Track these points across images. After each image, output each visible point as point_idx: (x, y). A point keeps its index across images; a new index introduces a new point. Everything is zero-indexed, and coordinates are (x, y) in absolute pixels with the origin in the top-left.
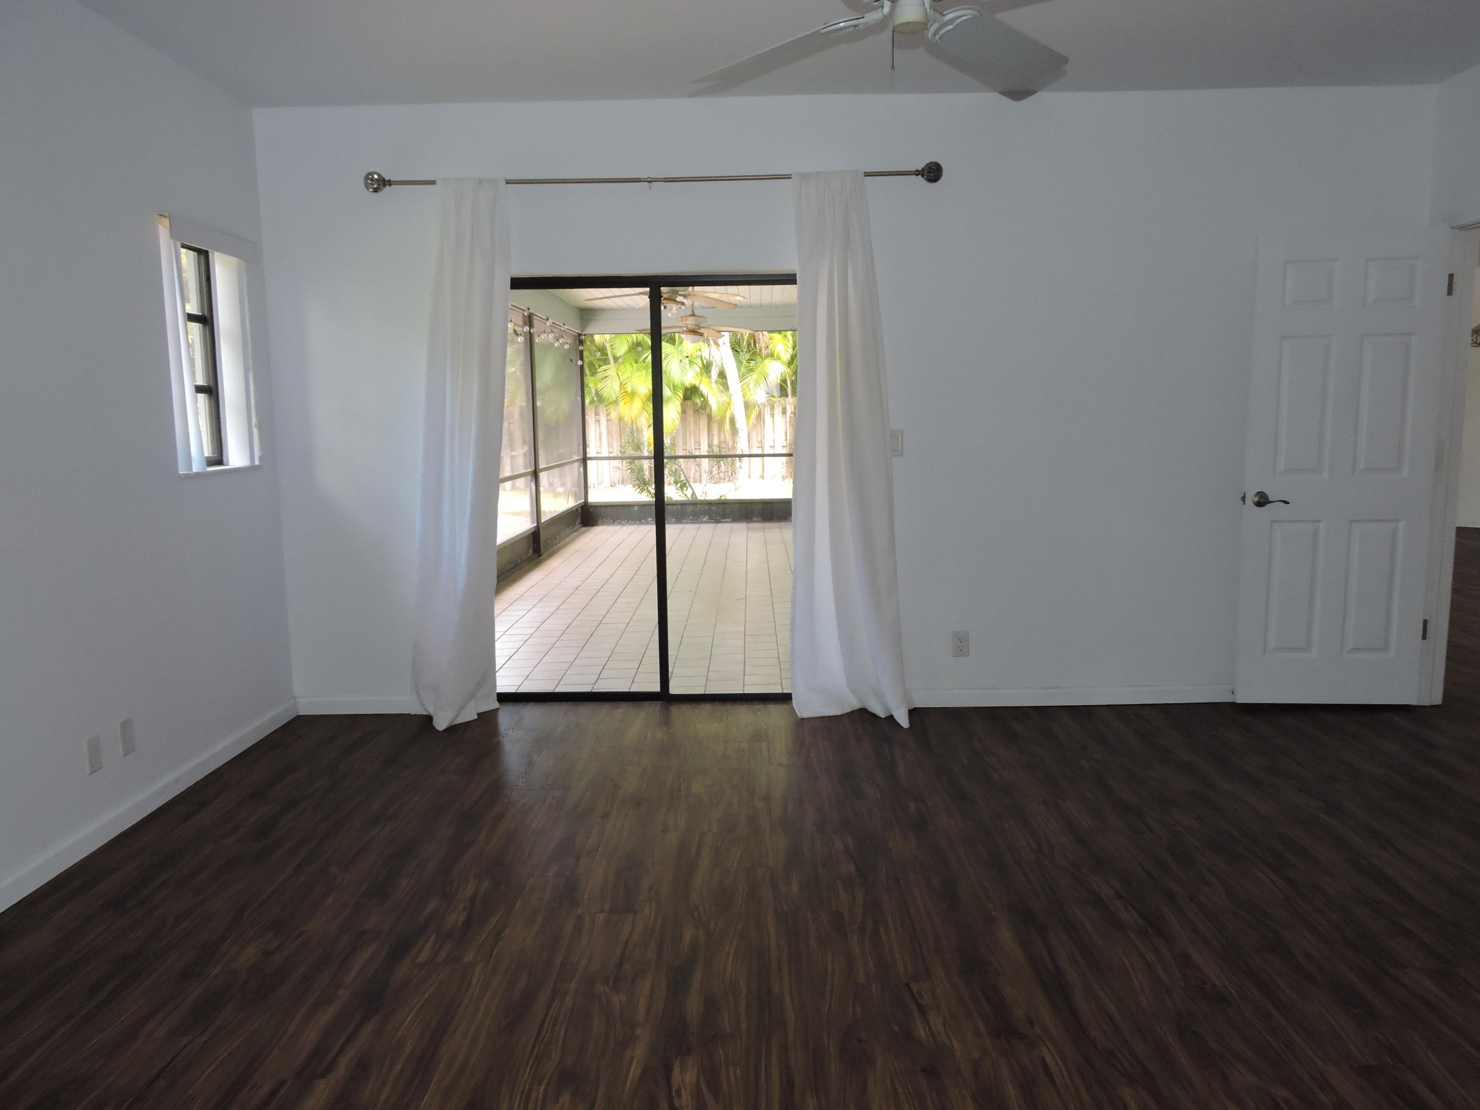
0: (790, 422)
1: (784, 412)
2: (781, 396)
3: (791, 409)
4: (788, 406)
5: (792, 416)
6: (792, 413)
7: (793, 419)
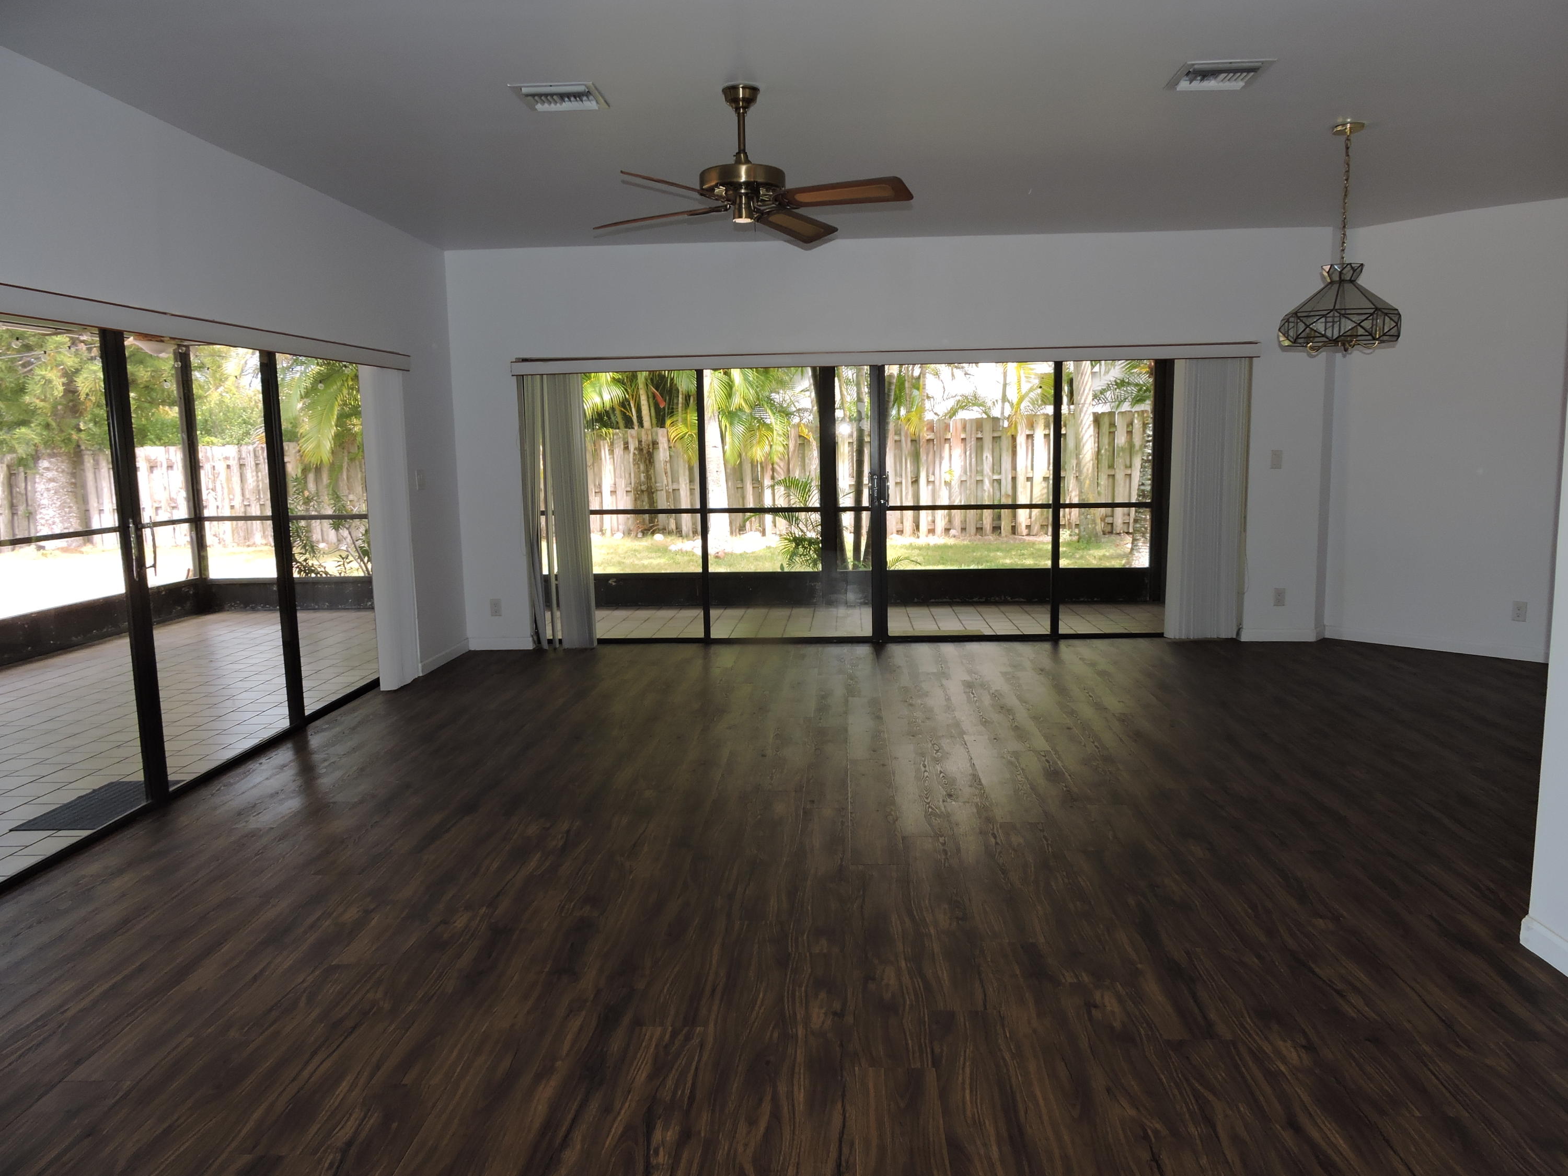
0: (634, 460)
1: (626, 448)
2: (626, 427)
3: (635, 444)
4: (630, 440)
5: (636, 453)
6: (635, 449)
7: (638, 457)
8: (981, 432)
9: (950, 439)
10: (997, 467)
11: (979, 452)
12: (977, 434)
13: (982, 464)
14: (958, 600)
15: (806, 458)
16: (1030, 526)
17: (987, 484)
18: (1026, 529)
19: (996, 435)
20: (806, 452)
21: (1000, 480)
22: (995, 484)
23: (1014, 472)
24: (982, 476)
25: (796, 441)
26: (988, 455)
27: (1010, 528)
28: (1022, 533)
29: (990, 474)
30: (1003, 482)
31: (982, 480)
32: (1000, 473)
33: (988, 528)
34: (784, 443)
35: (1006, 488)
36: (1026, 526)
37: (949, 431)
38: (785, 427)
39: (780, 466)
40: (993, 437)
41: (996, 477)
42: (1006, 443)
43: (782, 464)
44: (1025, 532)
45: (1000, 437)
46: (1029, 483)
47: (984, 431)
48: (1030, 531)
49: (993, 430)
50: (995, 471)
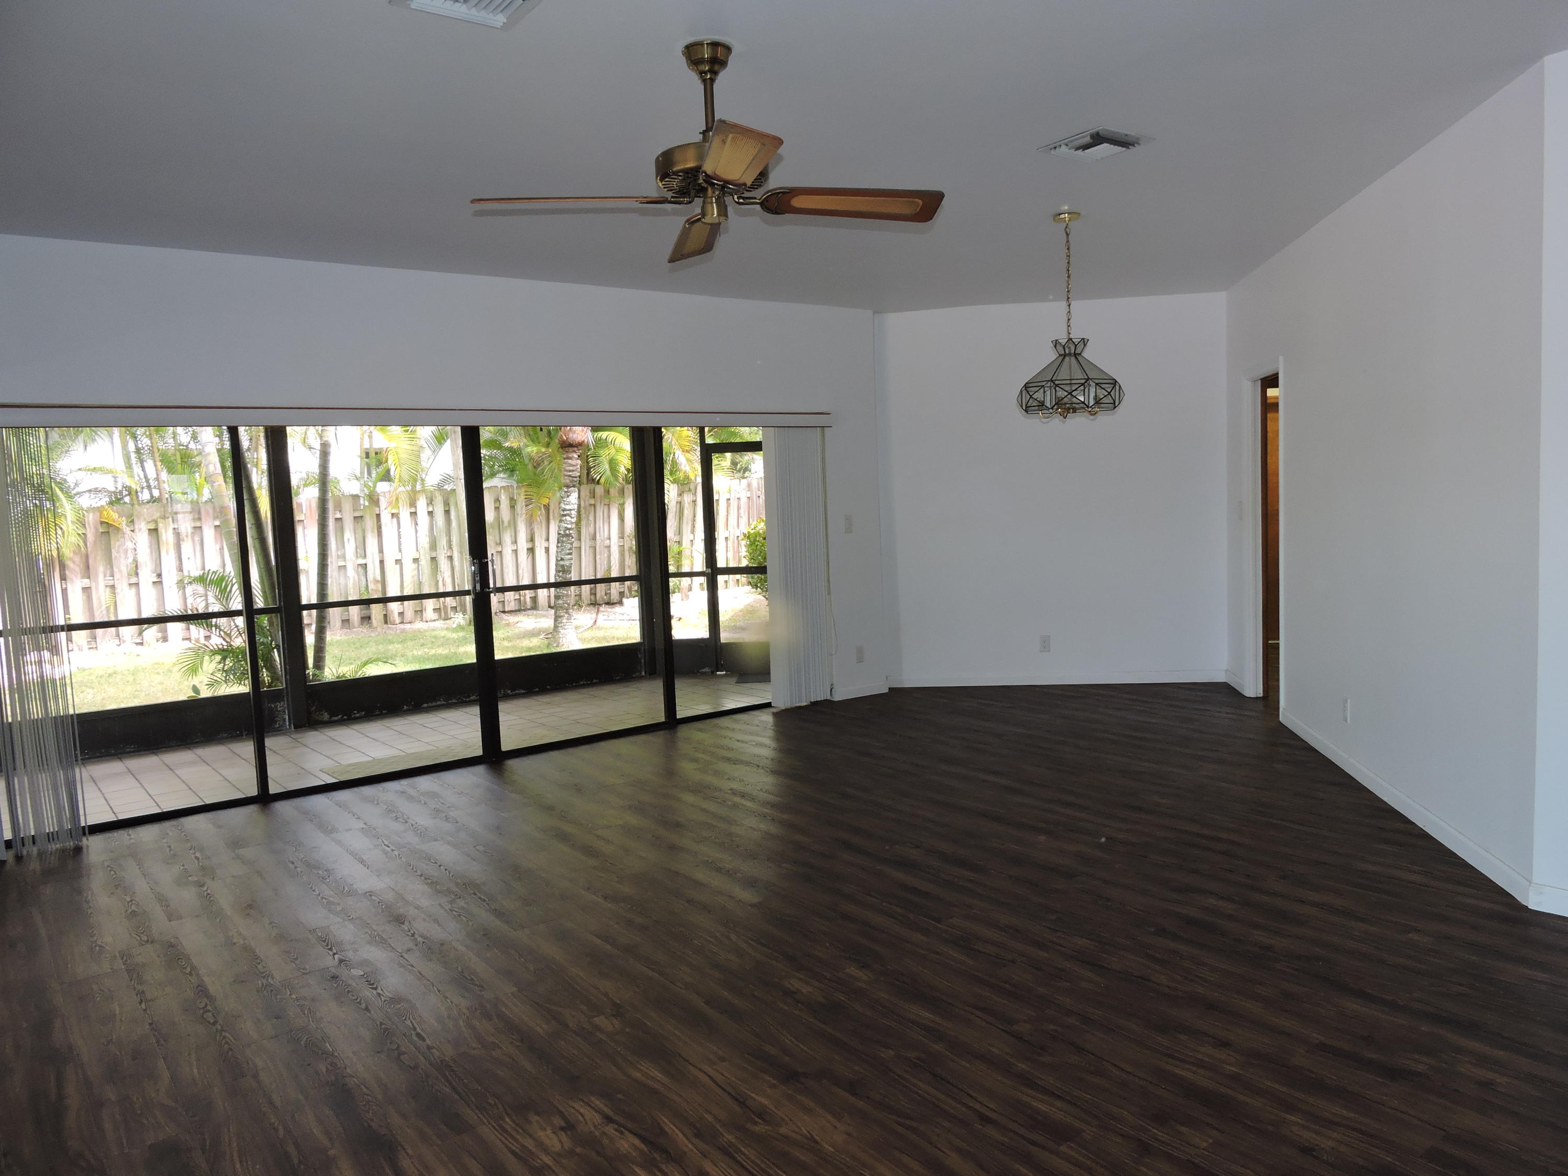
8: (340, 511)
9: (303, 521)
10: (362, 549)
11: (338, 534)
12: (335, 514)
13: (344, 547)
14: (454, 701)
15: (113, 551)
16: (403, 612)
17: (351, 572)
18: (399, 616)
19: (357, 514)
20: (112, 542)
21: (366, 564)
22: (360, 569)
23: (381, 554)
24: (345, 561)
25: (97, 529)
26: (350, 537)
27: (382, 617)
28: (394, 621)
29: (354, 558)
30: (370, 567)
31: (345, 566)
32: (365, 556)
33: (356, 619)
34: (80, 532)
35: (374, 573)
36: (399, 613)
37: (302, 513)
38: (80, 512)
39: (74, 562)
40: (355, 518)
41: (361, 561)
42: (370, 523)
43: (77, 559)
44: (398, 620)
45: (362, 517)
46: (398, 566)
47: (343, 510)
48: (403, 618)
49: (354, 510)
50: (359, 555)
